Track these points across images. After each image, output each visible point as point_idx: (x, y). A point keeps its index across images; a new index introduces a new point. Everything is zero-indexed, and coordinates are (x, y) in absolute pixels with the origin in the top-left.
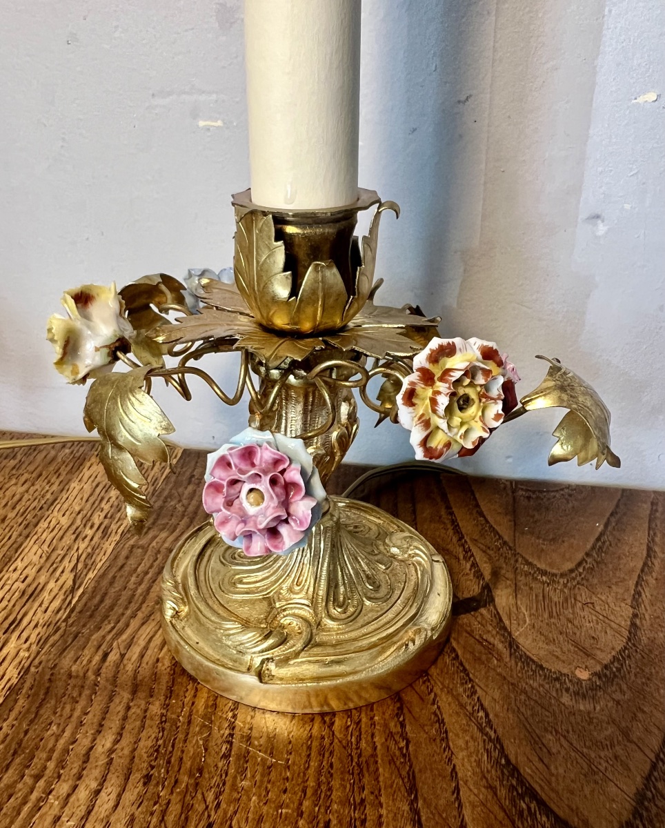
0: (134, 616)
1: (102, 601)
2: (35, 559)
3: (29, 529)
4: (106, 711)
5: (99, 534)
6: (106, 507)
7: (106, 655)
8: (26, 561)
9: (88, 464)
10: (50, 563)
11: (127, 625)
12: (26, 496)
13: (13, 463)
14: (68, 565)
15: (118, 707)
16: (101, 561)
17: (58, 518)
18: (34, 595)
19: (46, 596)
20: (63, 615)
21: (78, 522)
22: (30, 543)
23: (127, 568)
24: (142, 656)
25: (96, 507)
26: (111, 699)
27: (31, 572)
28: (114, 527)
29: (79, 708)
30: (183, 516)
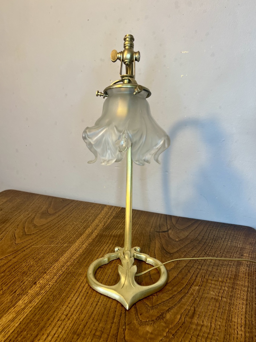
0: (114, 229)
1: (109, 227)
2: (98, 221)
3: (96, 217)
4: (110, 239)
5: (107, 219)
6: (108, 215)
7: (110, 233)
8: (96, 221)
9: (105, 208)
10: (100, 222)
11: (113, 230)
12: (94, 213)
13: (91, 208)
14: (103, 222)
15: (112, 238)
16: (108, 222)
17: (100, 216)
18: (98, 226)
19: (100, 226)
20: (103, 228)
21: (104, 217)
22: (96, 219)
23: (112, 224)
24: (115, 233)
25: (107, 215)
26: (111, 237)
27: (97, 223)
28: (110, 218)
29: (106, 238)
30: (121, 217)
